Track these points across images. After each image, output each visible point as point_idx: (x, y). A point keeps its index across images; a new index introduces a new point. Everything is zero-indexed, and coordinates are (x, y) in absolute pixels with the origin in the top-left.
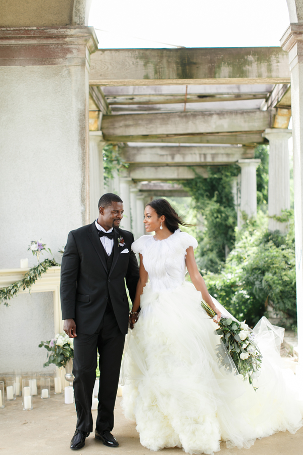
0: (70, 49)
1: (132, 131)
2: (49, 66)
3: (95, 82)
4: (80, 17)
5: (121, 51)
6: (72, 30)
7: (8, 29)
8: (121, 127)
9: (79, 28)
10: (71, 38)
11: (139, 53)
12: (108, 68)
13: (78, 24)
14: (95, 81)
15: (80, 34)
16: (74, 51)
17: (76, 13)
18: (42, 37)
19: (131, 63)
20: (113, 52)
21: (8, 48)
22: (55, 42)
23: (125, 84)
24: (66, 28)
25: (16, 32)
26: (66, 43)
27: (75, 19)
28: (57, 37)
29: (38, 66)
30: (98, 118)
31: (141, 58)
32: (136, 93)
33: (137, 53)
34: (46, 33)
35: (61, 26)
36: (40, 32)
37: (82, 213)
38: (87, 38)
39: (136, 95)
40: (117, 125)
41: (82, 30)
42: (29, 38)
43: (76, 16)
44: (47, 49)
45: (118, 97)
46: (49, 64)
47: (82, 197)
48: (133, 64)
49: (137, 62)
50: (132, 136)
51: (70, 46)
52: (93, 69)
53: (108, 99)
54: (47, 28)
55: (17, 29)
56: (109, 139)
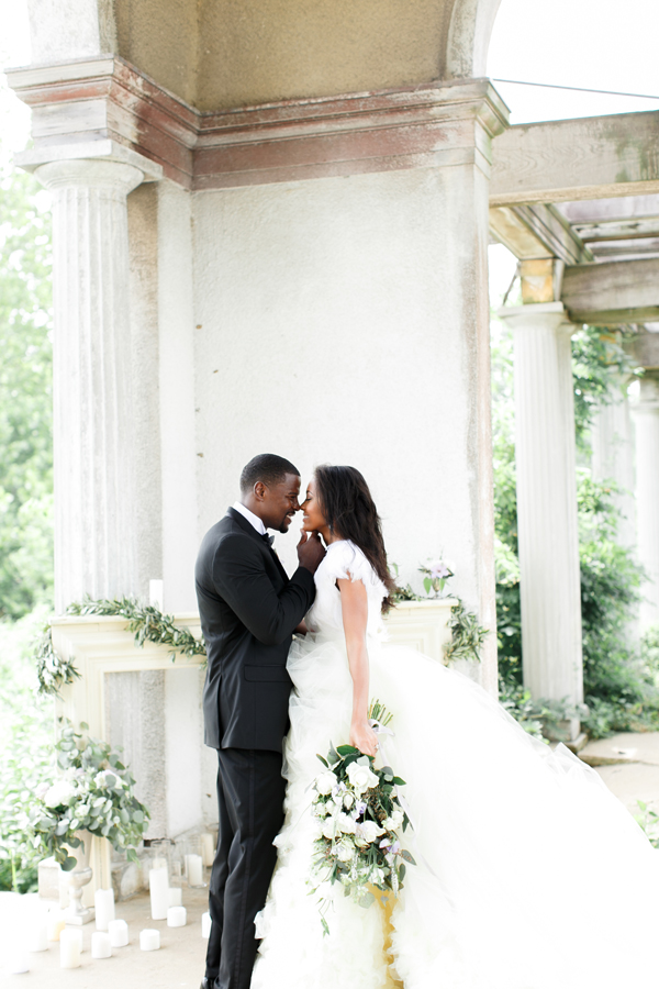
0: (442, 132)
1: (631, 299)
2: (397, 171)
3: (511, 198)
4: (462, 59)
5: (564, 125)
6: (443, 89)
7: (313, 101)
8: (605, 290)
9: (458, 84)
10: (442, 108)
11: (605, 126)
12: (536, 165)
13: (459, 76)
14: (509, 194)
15: (461, 96)
16: (451, 135)
17: (453, 52)
18: (381, 112)
19: (587, 149)
20: (546, 128)
21: (314, 140)
22: (410, 120)
23: (578, 195)
24: (431, 87)
25: (329, 105)
26: (433, 120)
27: (453, 66)
28: (413, 108)
29: (376, 174)
30: (553, 273)
31: (610, 136)
32: (640, 212)
33: (600, 125)
34: (389, 101)
35: (421, 84)
36: (378, 101)
37: (470, 485)
38: (476, 104)
39: (641, 218)
40: (597, 286)
41: (464, 88)
42: (355, 115)
43: (454, 58)
44: (394, 135)
45: (602, 225)
46: (397, 168)
47: (469, 450)
48: (592, 150)
49: (602, 146)
50: (634, 309)
51: (440, 125)
52: (504, 168)
53: (579, 230)
54: (391, 91)
55: (331, 99)
56: (582, 318)
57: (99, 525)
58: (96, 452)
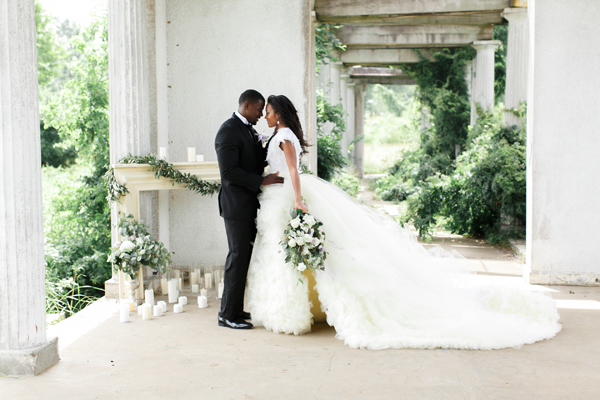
1: (350, 11)
8: (337, 6)
37: (305, 105)
40: (333, 4)
47: (304, 89)
50: (350, 17)
56: (323, 19)
57: (135, 120)
58: (133, 85)
